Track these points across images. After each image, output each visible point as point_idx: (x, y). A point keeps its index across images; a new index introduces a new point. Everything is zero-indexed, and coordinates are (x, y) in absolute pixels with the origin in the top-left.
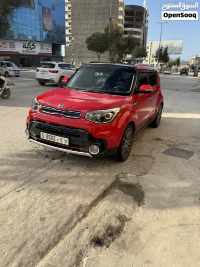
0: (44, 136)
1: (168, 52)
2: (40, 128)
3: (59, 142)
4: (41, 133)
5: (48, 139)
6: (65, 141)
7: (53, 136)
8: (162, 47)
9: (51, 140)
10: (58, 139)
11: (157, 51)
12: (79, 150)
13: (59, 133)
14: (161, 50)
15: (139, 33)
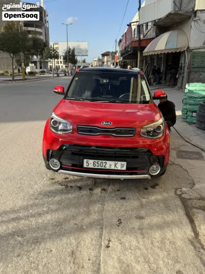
0: (89, 163)
1: (76, 54)
2: (81, 155)
3: (113, 167)
4: (85, 161)
5: (96, 167)
6: (121, 165)
7: (104, 161)
8: (70, 49)
9: (100, 167)
10: (110, 165)
11: (66, 53)
12: (136, 174)
13: (112, 157)
14: (69, 52)
15: (41, 34)
